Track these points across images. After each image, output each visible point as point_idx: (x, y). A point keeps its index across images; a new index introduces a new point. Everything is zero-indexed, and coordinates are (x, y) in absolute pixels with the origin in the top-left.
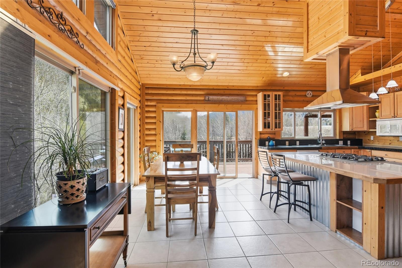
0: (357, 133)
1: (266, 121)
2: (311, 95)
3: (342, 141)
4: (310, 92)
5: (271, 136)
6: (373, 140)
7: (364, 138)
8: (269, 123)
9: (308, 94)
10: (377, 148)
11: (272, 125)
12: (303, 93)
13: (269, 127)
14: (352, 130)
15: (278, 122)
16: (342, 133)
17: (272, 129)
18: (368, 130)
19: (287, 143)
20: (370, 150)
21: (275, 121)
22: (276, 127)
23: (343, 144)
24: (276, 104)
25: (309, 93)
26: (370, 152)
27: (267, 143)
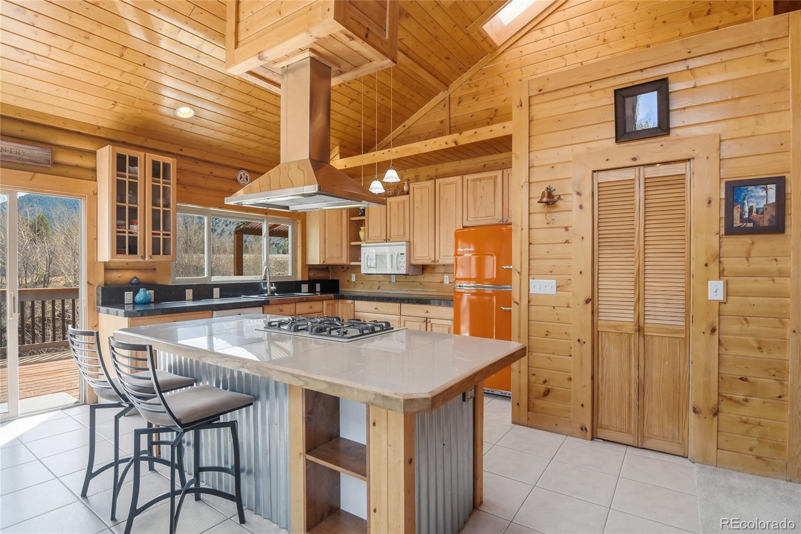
0: (330, 269)
1: (125, 232)
2: (247, 180)
3: (307, 285)
4: (246, 174)
5: (141, 276)
6: (354, 282)
7: (342, 279)
9: (241, 178)
10: (362, 297)
11: (145, 244)
12: (229, 174)
13: (133, 251)
14: (324, 264)
15: (161, 237)
16: (307, 268)
17: (144, 257)
18: (348, 264)
19: (189, 293)
20: (353, 301)
21: (153, 234)
22: (156, 252)
23: (309, 290)
25: (244, 175)
26: (352, 305)
27: (128, 296)
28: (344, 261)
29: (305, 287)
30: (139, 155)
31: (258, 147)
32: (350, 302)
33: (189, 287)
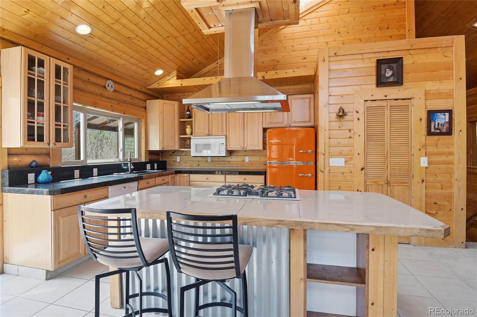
0: (160, 153)
1: (34, 123)
2: (112, 88)
3: (150, 164)
4: (112, 83)
5: (40, 160)
6: (179, 162)
7: (169, 160)
8: (41, 129)
9: (108, 86)
10: (196, 171)
11: (49, 133)
12: (101, 82)
13: (41, 138)
14: (163, 150)
15: (62, 127)
16: (148, 152)
17: (49, 144)
18: (179, 150)
19: (77, 173)
20: (189, 174)
21: (56, 125)
22: (58, 140)
23: (151, 168)
24: (58, 88)
25: (110, 83)
26: (188, 177)
27: (31, 177)
28: (177, 148)
29: (148, 166)
30: (46, 58)
31: (125, 64)
32: (186, 175)
33: (77, 168)
